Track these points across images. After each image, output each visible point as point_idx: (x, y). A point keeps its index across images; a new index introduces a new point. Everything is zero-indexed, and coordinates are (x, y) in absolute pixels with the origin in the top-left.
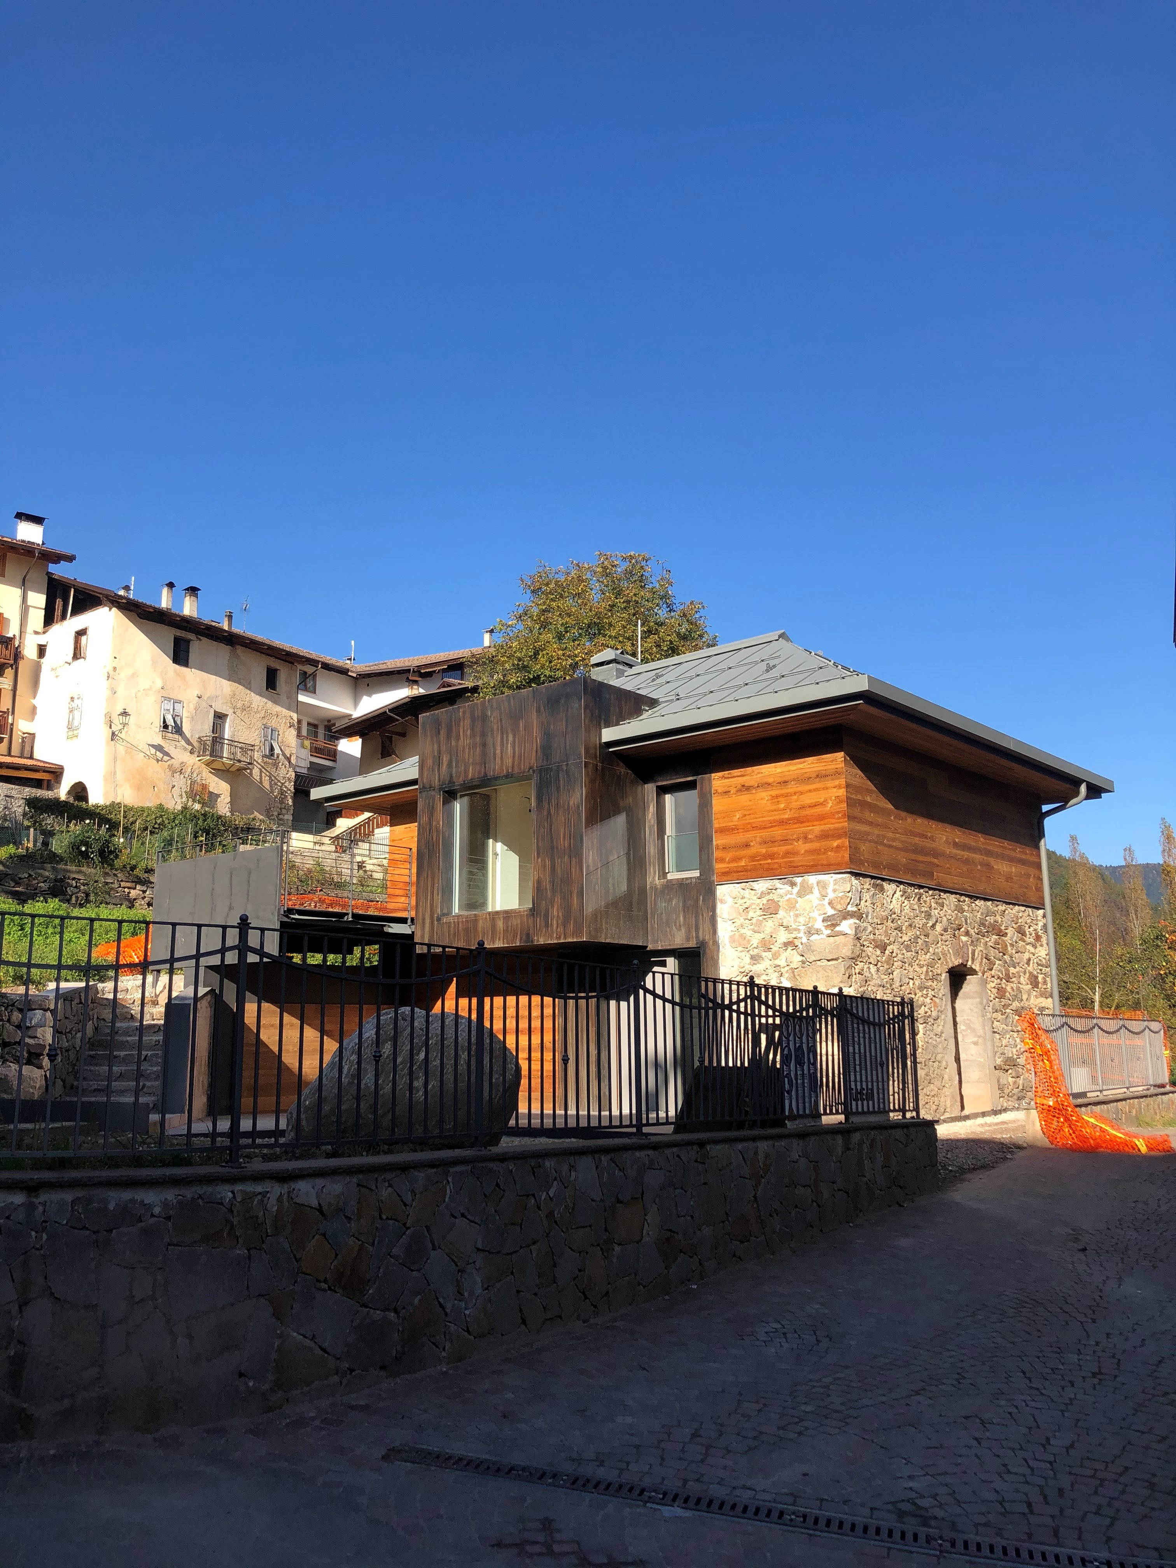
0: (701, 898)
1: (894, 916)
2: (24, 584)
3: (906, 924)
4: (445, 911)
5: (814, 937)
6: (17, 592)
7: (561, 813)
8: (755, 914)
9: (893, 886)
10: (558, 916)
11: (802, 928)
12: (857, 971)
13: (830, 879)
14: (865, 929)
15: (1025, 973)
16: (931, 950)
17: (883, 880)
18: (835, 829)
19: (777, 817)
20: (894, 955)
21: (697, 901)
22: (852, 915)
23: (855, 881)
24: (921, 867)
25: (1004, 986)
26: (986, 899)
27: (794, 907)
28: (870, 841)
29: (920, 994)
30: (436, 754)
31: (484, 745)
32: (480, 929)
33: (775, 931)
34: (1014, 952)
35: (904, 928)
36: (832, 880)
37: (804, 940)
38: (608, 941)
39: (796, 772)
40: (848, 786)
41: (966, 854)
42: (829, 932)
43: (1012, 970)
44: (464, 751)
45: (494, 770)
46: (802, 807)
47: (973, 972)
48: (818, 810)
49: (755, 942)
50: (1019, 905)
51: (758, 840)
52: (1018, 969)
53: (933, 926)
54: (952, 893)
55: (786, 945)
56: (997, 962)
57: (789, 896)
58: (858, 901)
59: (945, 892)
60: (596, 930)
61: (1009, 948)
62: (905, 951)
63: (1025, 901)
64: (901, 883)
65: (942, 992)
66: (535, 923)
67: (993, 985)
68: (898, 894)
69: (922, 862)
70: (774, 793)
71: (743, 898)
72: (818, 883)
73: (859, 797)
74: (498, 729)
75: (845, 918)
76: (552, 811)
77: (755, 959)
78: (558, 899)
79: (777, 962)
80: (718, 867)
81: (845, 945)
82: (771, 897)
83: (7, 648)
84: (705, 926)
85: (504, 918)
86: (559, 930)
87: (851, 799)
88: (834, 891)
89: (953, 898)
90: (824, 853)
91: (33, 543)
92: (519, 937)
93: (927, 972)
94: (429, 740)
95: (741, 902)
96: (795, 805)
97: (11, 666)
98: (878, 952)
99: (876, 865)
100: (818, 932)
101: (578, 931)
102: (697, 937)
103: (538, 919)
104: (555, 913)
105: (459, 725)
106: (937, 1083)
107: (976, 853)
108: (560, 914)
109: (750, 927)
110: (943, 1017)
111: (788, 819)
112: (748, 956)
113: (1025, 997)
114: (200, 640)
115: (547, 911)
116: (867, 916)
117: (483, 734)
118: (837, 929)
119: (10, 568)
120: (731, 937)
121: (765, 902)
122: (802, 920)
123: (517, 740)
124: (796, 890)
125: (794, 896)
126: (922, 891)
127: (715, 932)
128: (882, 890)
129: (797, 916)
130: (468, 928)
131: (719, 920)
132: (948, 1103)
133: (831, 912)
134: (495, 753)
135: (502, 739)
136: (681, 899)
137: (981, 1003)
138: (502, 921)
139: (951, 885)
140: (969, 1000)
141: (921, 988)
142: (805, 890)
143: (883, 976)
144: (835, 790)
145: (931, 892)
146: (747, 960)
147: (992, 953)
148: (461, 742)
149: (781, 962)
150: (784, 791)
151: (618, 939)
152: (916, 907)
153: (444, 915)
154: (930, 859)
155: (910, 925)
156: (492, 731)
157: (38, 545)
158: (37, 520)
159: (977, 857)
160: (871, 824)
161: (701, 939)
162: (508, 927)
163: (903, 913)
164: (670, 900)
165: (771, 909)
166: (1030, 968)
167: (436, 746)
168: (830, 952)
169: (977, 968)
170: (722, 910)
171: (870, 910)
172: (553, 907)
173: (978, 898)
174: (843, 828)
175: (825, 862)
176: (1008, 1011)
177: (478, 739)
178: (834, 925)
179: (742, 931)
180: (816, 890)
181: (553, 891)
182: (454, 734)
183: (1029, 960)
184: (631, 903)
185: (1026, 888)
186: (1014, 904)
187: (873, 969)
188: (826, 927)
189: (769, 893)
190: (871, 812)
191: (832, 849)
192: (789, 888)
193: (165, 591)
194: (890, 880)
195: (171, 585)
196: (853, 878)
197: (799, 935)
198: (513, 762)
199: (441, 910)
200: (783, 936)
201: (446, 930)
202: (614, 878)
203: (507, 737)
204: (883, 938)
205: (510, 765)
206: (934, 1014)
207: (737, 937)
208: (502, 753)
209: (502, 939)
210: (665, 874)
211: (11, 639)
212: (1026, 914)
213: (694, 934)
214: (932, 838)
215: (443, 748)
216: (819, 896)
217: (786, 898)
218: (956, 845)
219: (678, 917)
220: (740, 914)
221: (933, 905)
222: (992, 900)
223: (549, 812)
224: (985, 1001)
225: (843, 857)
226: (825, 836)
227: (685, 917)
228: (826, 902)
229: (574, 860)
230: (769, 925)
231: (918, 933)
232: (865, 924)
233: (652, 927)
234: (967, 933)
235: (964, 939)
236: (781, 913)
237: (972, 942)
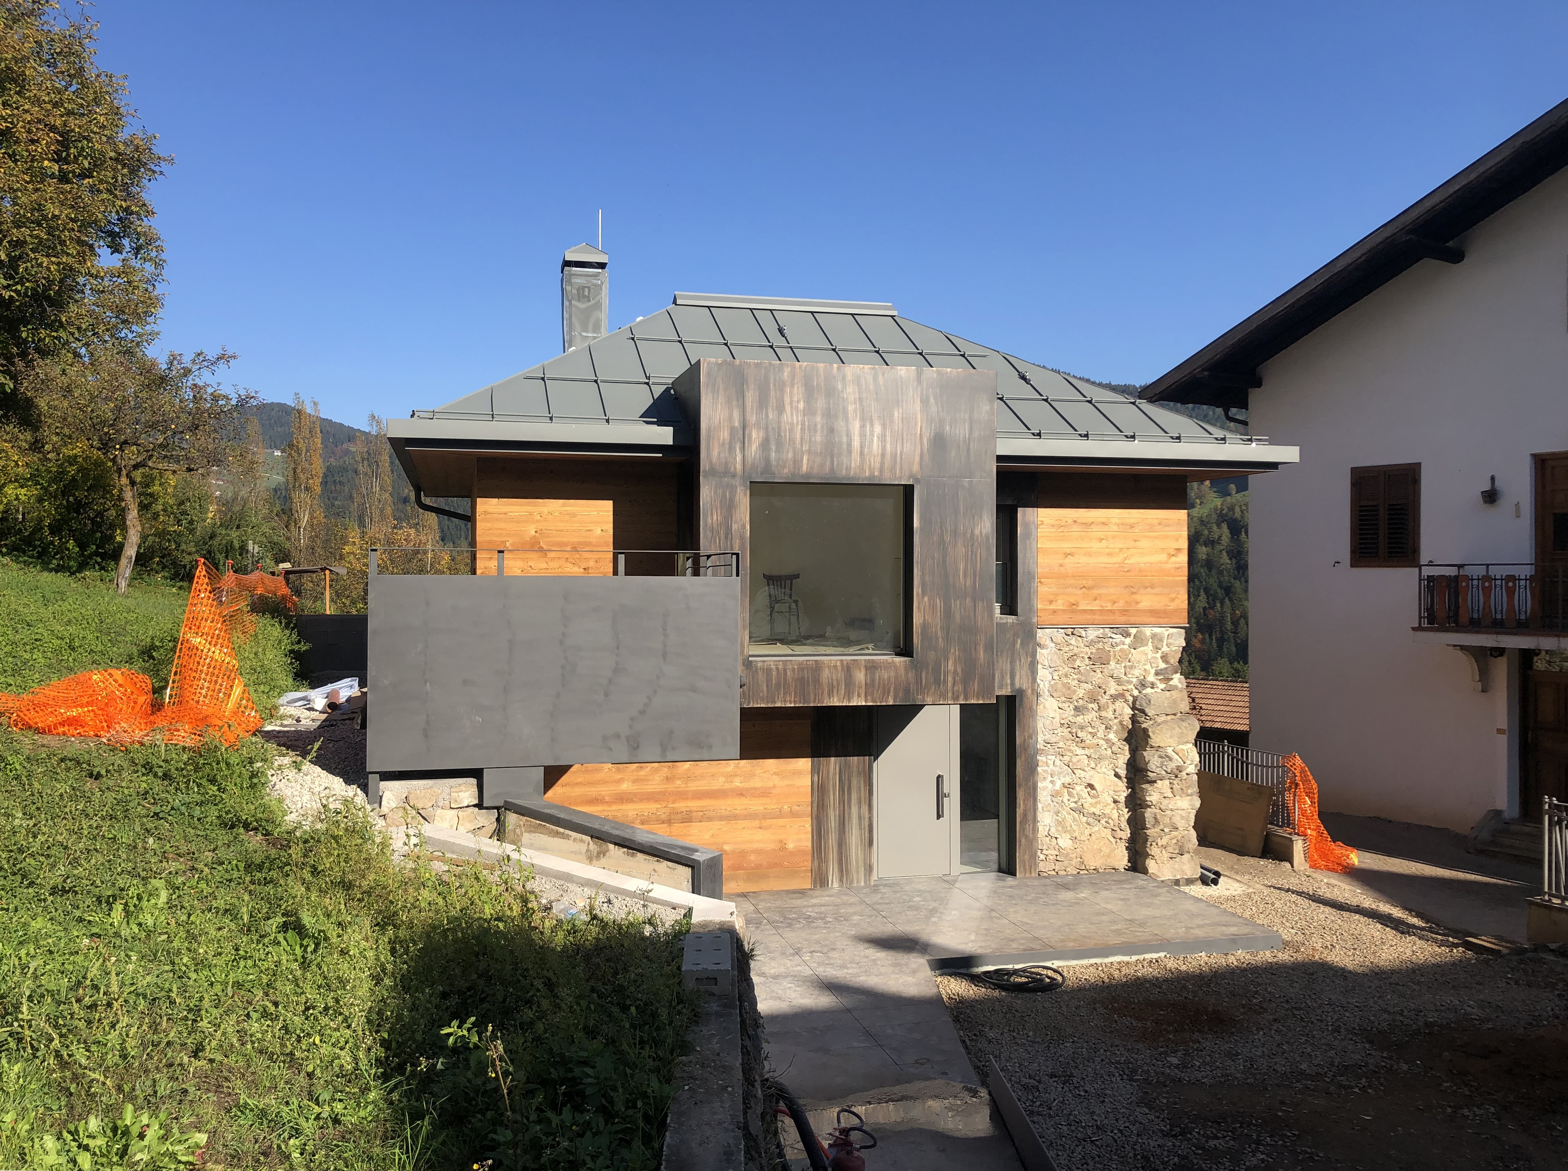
0: (1019, 641)
5: (1149, 690)
7: (960, 543)
8: (1082, 663)
10: (955, 672)
11: (1134, 680)
13: (1165, 632)
18: (1174, 582)
21: (1014, 643)
27: (1126, 658)
30: (736, 424)
33: (1104, 682)
37: (1137, 693)
42: (1162, 686)
44: (791, 430)
45: (848, 469)
49: (1081, 693)
55: (1114, 698)
66: (918, 680)
71: (1068, 645)
72: (1155, 635)
74: (855, 410)
75: (1175, 672)
76: (947, 538)
77: (1078, 709)
78: (955, 652)
79: (1104, 714)
80: (1041, 608)
81: (1182, 700)
82: (1100, 645)
84: (1022, 673)
85: (866, 668)
86: (956, 688)
88: (1169, 644)
92: (892, 694)
94: (721, 399)
95: (1065, 648)
100: (1153, 685)
102: (1012, 684)
103: (924, 674)
104: (951, 666)
105: (782, 390)
108: (959, 670)
109: (1075, 677)
112: (1072, 706)
115: (938, 664)
117: (829, 414)
118: (1171, 683)
120: (1053, 686)
121: (1094, 651)
122: (1137, 672)
123: (888, 434)
124: (1128, 641)
125: (1126, 647)
127: (1034, 680)
129: (1131, 668)
130: (803, 678)
131: (1040, 667)
133: (1162, 665)
134: (849, 445)
135: (863, 427)
138: (863, 672)
142: (1139, 642)
144: (1175, 541)
146: (1070, 711)
148: (787, 417)
149: (1109, 714)
156: (845, 412)
161: (1017, 686)
162: (873, 681)
165: (1100, 660)
167: (736, 415)
168: (1169, 707)
170: (1044, 655)
172: (947, 659)
174: (1182, 581)
177: (818, 419)
178: (1170, 680)
179: (1066, 680)
180: (1150, 643)
181: (947, 638)
182: (773, 402)
188: (1162, 681)
189: (1099, 642)
192: (1123, 639)
197: (1130, 687)
198: (882, 463)
200: (1113, 688)
203: (872, 425)
205: (878, 465)
207: (1060, 686)
209: (863, 695)
213: (1009, 681)
216: (1153, 649)
217: (1119, 648)
220: (1064, 661)
228: (1159, 655)
229: (980, 606)
230: (1098, 676)
236: (1113, 663)
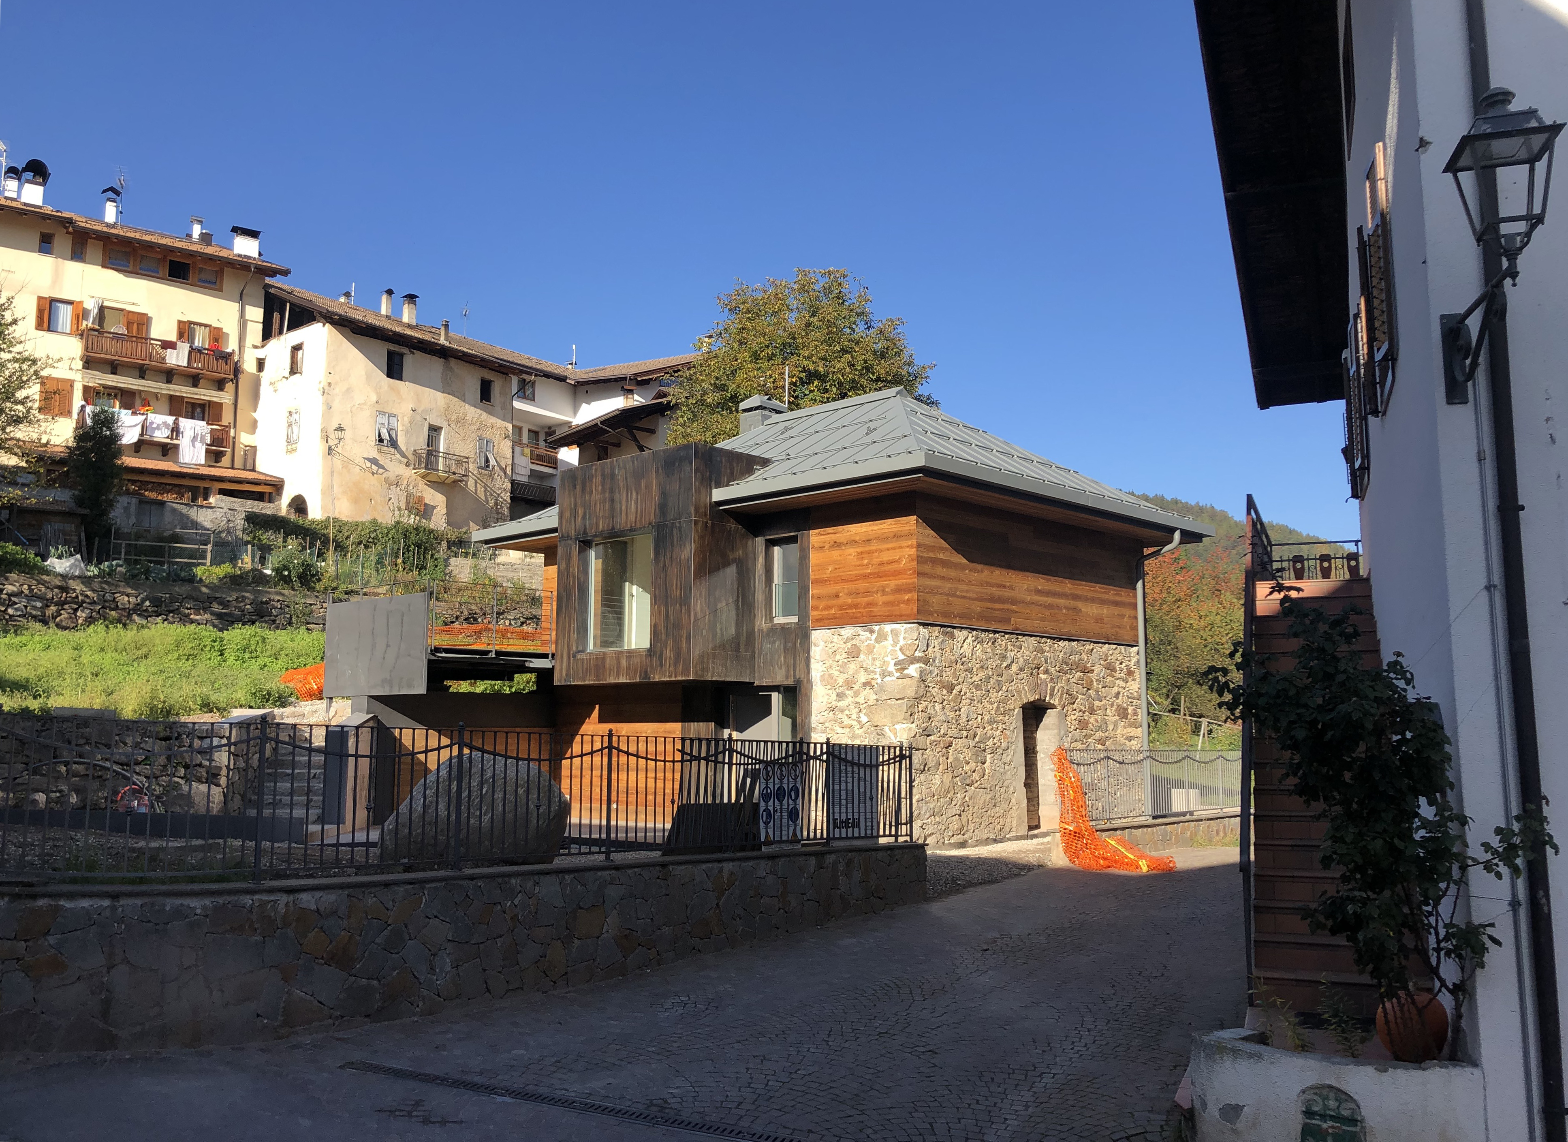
0: (799, 642)
1: (964, 659)
2: (241, 299)
3: (978, 666)
4: (580, 648)
5: (888, 679)
6: (236, 306)
7: (674, 564)
8: (841, 657)
9: (965, 633)
10: (670, 657)
11: (878, 670)
12: (920, 709)
13: (901, 627)
14: (931, 672)
15: (1112, 705)
16: (1004, 687)
17: (954, 627)
18: (906, 584)
19: (862, 572)
20: (962, 693)
21: (795, 644)
22: (918, 660)
23: (923, 631)
24: (997, 614)
25: (1086, 718)
26: (1070, 640)
27: (872, 652)
28: (941, 594)
29: (990, 727)
30: (573, 507)
31: (612, 501)
32: (607, 666)
33: (857, 672)
34: (1100, 686)
35: (975, 670)
36: (902, 629)
37: (879, 681)
38: (714, 679)
39: (878, 532)
40: (919, 546)
41: (1050, 600)
42: (898, 674)
43: (1097, 703)
44: (596, 504)
45: (620, 524)
46: (881, 564)
47: (1053, 707)
48: (894, 566)
49: (841, 681)
50: (1109, 644)
51: (846, 591)
52: (1104, 702)
53: (1008, 667)
54: (1031, 636)
55: (865, 684)
56: (1080, 696)
57: (868, 642)
58: (925, 648)
59: (1024, 635)
60: (703, 670)
61: (1095, 684)
62: (974, 690)
63: (1116, 640)
64: (973, 629)
65: (1014, 725)
66: (651, 663)
67: (1074, 717)
68: (970, 638)
69: (998, 610)
70: (859, 550)
71: (832, 642)
72: (892, 631)
73: (931, 555)
74: (624, 487)
75: (912, 663)
76: (667, 564)
77: (840, 696)
78: (670, 642)
79: (857, 700)
80: (813, 614)
81: (910, 686)
82: (854, 642)
83: (227, 364)
84: (801, 666)
85: (637, 656)
86: (671, 669)
87: (922, 557)
88: (904, 638)
89: (1033, 640)
90: (898, 605)
91: (249, 257)
92: (639, 674)
93: (998, 708)
94: (568, 493)
95: (830, 645)
96: (876, 561)
97: (232, 380)
98: (945, 692)
99: (946, 615)
100: (890, 674)
101: (686, 671)
102: (794, 676)
103: (654, 659)
104: (668, 654)
105: (593, 482)
106: (1004, 806)
107: (1061, 598)
108: (672, 656)
109: (837, 668)
110: (1013, 747)
111: (870, 574)
112: (835, 693)
113: (1111, 727)
114: (414, 353)
115: (662, 652)
116: (934, 661)
117: (612, 491)
118: (906, 672)
119: (228, 283)
120: (822, 676)
121: (849, 647)
122: (878, 663)
123: (639, 498)
124: (874, 636)
125: (872, 642)
126: (997, 635)
127: (809, 672)
128: (952, 636)
129: (874, 659)
130: (598, 664)
131: (812, 660)
132: (1014, 824)
133: (902, 657)
134: (621, 509)
135: (627, 496)
136: (783, 641)
137: (1059, 734)
138: (626, 659)
139: (1031, 629)
140: (1047, 731)
141: (990, 722)
142: (881, 637)
143: (948, 713)
144: (908, 549)
145: (1007, 636)
146: (834, 697)
147: (1074, 689)
149: (861, 699)
150: (867, 549)
151: (726, 676)
152: (989, 650)
153: (579, 652)
154: (1006, 606)
155: (982, 667)
156: (619, 488)
157: (255, 259)
158: (253, 234)
159: (1062, 602)
160: (943, 578)
161: (798, 677)
162: (630, 665)
163: (974, 657)
164: (774, 642)
165: (854, 653)
166: (1119, 701)
167: (572, 504)
168: (898, 693)
169: (1056, 703)
170: (816, 652)
171: (938, 655)
172: (666, 649)
173: (1061, 639)
174: (913, 583)
175: (898, 613)
176: (1090, 740)
178: (903, 669)
179: (831, 671)
180: (890, 638)
181: (667, 635)
182: (588, 489)
183: (1118, 693)
184: (739, 644)
185: (1119, 627)
186: (1105, 643)
187: (938, 707)
188: (897, 670)
189: (853, 639)
190: (943, 567)
191: (904, 602)
192: (869, 635)
193: (384, 298)
194: (962, 628)
195: (390, 292)
196: (921, 627)
197: (875, 677)
198: (636, 517)
199: (577, 647)
200: (862, 678)
201: (580, 663)
202: (721, 623)
203: (632, 495)
204: (951, 679)
205: (634, 520)
206: (1004, 745)
207: (826, 676)
208: (627, 507)
209: (625, 675)
210: (772, 619)
211: (230, 355)
212: (1118, 651)
213: (792, 673)
214: (1011, 588)
215: (579, 501)
216: (892, 642)
217: (866, 644)
218: (1038, 592)
219: (780, 657)
220: (829, 656)
221: (1009, 648)
222: (1078, 641)
223: (665, 565)
224: (1063, 732)
225: (912, 609)
226: (899, 590)
227: (785, 657)
228: (898, 648)
229: (684, 608)
230: (853, 666)
231: (990, 673)
232: (931, 668)
233: (759, 666)
234: (1046, 672)
235: (1042, 676)
236: (862, 657)
237: (1052, 679)
